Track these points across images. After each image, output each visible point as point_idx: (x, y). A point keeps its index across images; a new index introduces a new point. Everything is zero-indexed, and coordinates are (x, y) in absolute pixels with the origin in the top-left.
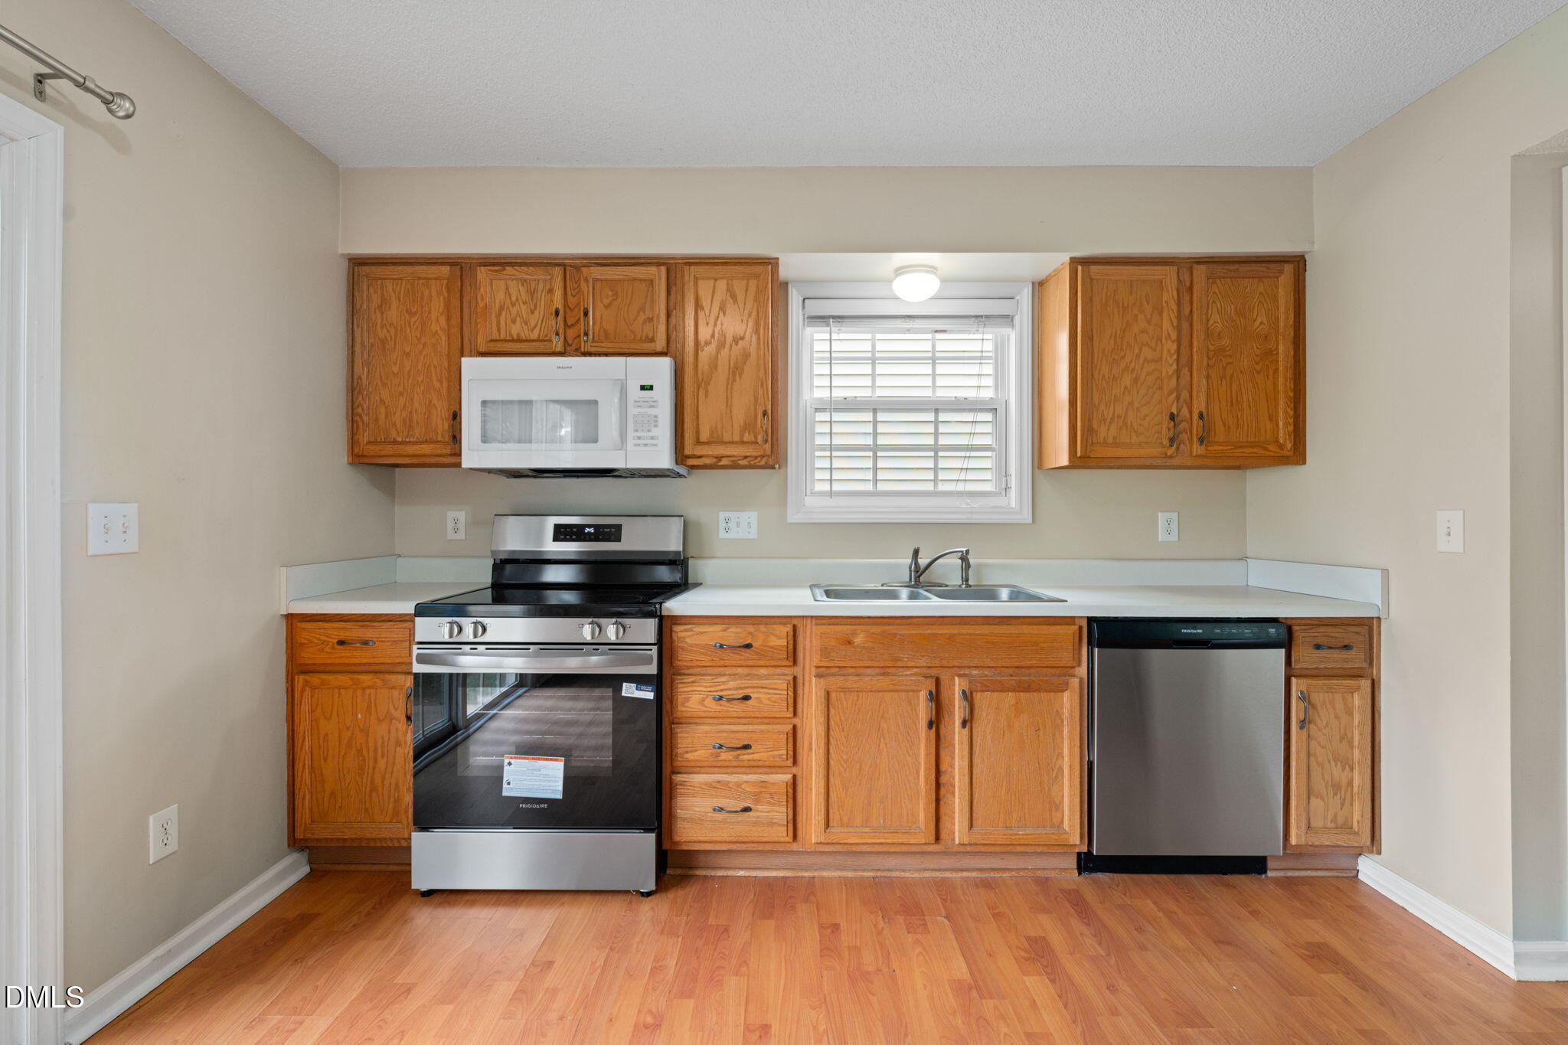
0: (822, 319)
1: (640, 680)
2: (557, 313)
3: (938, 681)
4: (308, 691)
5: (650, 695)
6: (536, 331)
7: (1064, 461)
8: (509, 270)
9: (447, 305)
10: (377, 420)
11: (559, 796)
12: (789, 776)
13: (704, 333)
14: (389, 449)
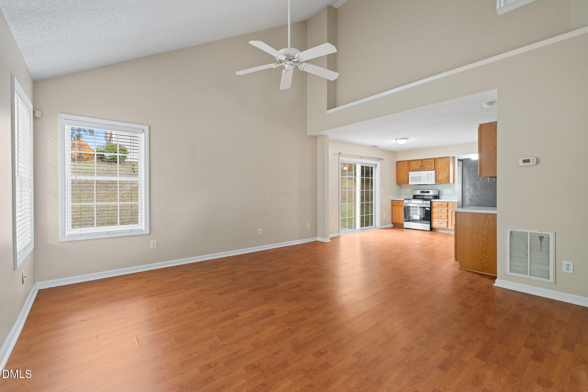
1: (428, 208)
2: (420, 166)
4: (394, 207)
5: (429, 210)
6: (418, 168)
8: (415, 161)
9: (407, 166)
10: (400, 179)
11: (419, 219)
12: (447, 220)
13: (439, 167)
14: (401, 182)
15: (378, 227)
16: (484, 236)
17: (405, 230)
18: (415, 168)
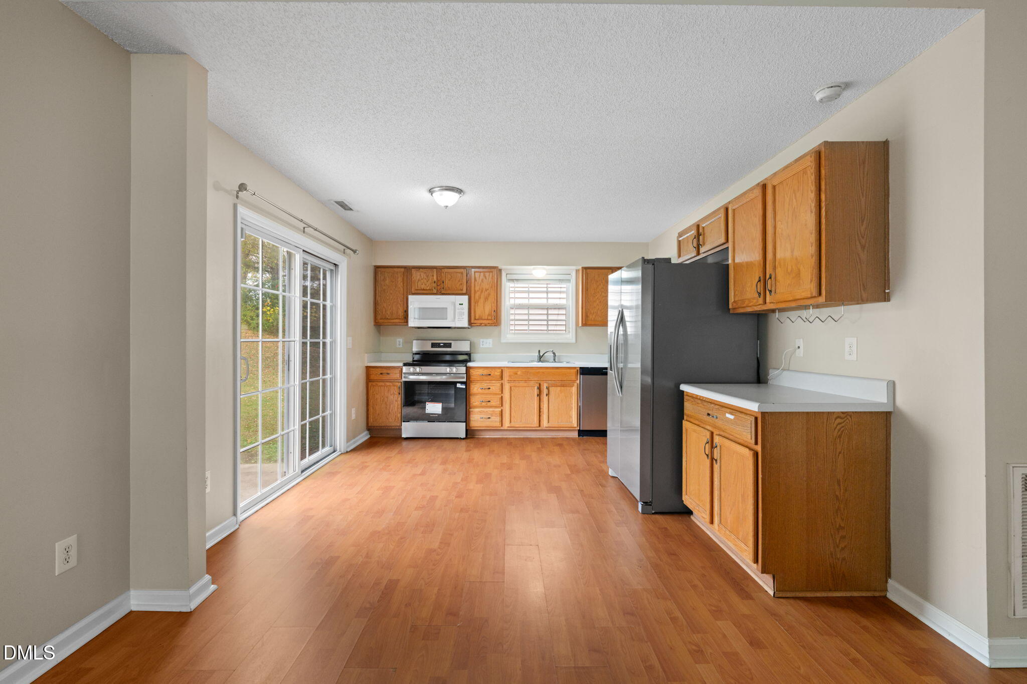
0: (512, 280)
1: (462, 383)
2: (435, 282)
3: (540, 384)
4: (372, 387)
5: (464, 387)
6: (428, 288)
7: (581, 325)
8: (421, 270)
9: (403, 279)
10: (382, 313)
11: (440, 413)
12: (500, 410)
13: (477, 288)
14: (386, 321)
15: (340, 449)
16: (839, 482)
17: (405, 443)
18: (423, 287)
